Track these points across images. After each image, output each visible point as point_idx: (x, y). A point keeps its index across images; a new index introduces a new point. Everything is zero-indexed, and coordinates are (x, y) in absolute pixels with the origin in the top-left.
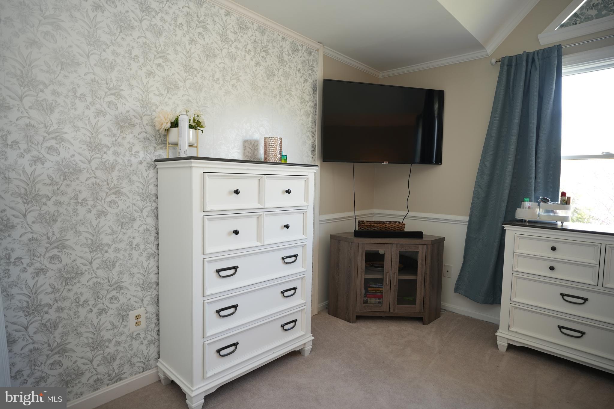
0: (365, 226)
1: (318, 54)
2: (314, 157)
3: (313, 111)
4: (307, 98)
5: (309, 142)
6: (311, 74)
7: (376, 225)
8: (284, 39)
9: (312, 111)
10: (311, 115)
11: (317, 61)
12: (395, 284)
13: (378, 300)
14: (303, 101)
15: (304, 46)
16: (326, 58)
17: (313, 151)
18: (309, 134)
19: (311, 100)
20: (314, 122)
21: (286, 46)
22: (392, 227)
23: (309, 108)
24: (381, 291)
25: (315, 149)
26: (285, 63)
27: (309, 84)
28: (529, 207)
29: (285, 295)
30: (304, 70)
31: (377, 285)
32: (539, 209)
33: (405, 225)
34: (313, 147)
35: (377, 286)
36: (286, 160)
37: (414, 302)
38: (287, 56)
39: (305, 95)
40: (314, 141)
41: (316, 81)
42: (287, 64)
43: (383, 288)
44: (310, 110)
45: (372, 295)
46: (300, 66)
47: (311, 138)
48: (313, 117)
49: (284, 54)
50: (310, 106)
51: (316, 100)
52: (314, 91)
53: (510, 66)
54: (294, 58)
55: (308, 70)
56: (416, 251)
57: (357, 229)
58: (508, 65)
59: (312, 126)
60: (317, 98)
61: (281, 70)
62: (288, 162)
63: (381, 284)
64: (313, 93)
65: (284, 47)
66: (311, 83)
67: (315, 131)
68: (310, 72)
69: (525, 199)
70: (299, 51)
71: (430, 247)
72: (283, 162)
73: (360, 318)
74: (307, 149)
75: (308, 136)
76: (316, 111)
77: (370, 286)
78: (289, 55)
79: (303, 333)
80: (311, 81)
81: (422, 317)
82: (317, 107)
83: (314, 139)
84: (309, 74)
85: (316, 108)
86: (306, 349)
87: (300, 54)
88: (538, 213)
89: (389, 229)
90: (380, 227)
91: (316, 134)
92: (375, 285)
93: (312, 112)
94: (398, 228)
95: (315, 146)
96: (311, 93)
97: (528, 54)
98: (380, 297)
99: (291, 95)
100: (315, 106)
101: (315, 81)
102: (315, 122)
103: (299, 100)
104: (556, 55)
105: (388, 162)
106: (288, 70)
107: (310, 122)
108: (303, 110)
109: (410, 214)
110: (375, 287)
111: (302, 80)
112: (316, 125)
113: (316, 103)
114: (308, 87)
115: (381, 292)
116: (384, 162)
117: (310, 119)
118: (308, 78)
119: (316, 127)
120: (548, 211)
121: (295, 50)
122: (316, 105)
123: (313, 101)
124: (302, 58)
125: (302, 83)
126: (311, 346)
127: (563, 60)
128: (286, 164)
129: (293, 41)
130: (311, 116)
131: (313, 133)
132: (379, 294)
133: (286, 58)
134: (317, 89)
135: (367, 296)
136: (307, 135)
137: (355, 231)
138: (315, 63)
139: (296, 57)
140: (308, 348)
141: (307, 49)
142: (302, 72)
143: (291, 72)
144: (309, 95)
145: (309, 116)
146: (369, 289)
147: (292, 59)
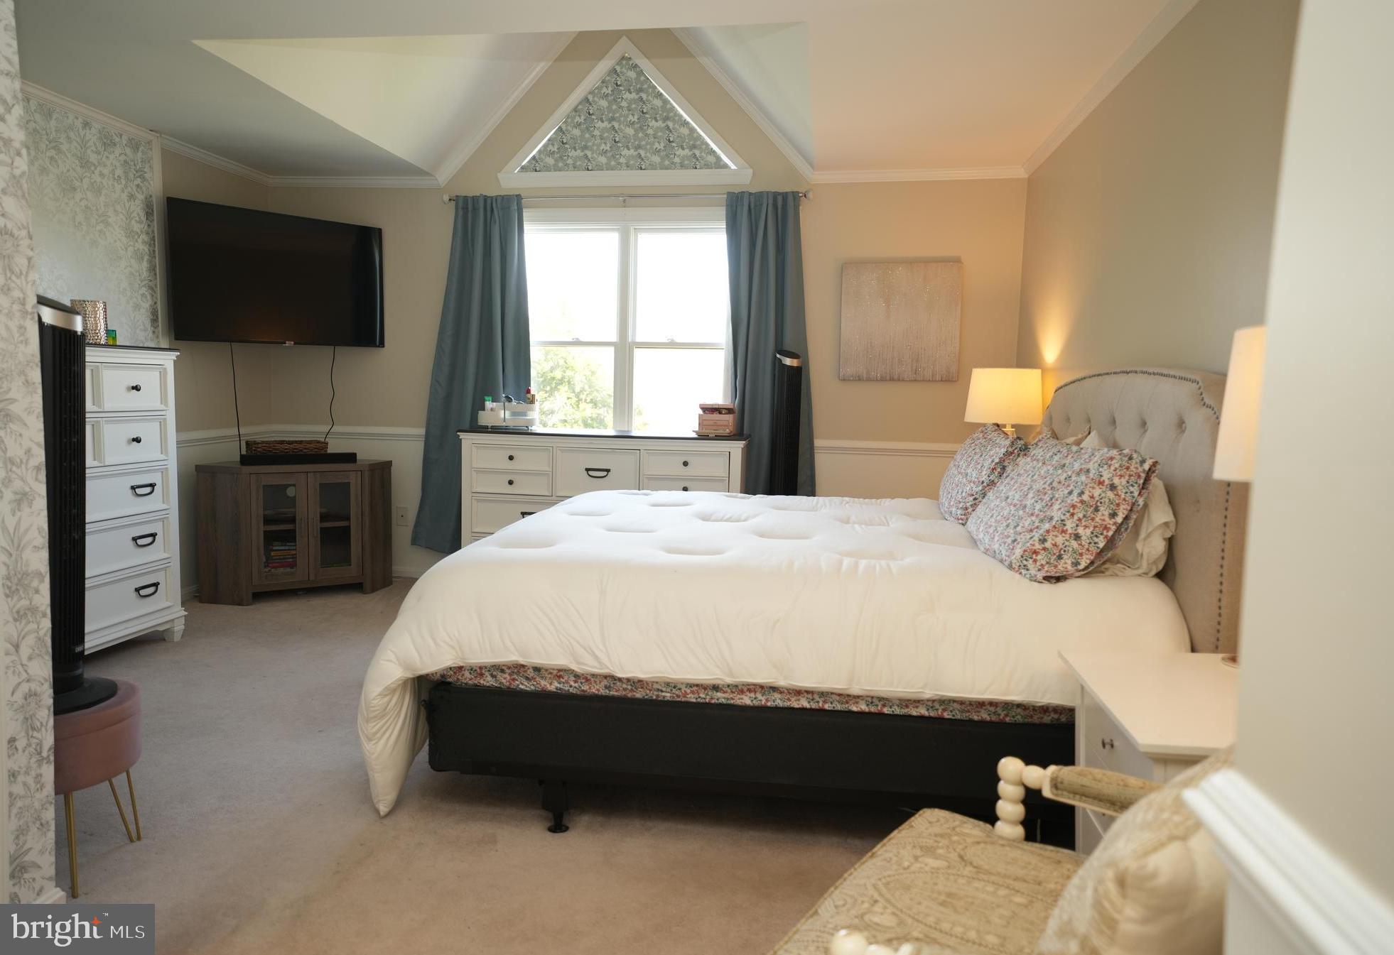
0: (259, 448)
1: (151, 149)
2: (156, 331)
3: (149, 250)
4: (137, 227)
5: (146, 305)
6: (141, 184)
7: (279, 446)
8: (86, 125)
9: (147, 250)
10: (146, 258)
11: (149, 162)
12: (315, 535)
13: (288, 570)
14: (130, 234)
15: (123, 137)
16: (167, 155)
17: (154, 321)
18: (144, 290)
19: (144, 230)
20: (152, 269)
21: (92, 136)
22: (305, 449)
23: (141, 245)
24: (293, 555)
25: (157, 317)
26: (93, 168)
27: (137, 202)
28: (492, 409)
29: (139, 543)
30: (127, 178)
31: (286, 545)
32: (503, 411)
33: (327, 444)
34: (154, 313)
35: (287, 548)
36: (115, 338)
37: (347, 560)
38: (96, 155)
39: (133, 222)
40: (155, 303)
41: (151, 196)
42: (96, 168)
43: (295, 550)
44: (143, 248)
45: (278, 562)
46: (119, 172)
47: (149, 297)
48: (150, 262)
49: (89, 152)
50: (144, 242)
51: (153, 232)
52: (149, 214)
53: (465, 209)
54: (107, 157)
55: (135, 178)
56: (346, 481)
57: (244, 452)
58: (463, 208)
59: (149, 276)
60: (154, 227)
61: (86, 181)
62: (118, 344)
63: (293, 544)
64: (147, 219)
65: (87, 138)
66: (142, 201)
67: (156, 285)
68: (138, 181)
69: (486, 398)
70: (115, 145)
71: (367, 474)
72: (111, 342)
73: (260, 596)
74: (143, 317)
75: (143, 295)
76: (154, 251)
77: (275, 548)
78: (98, 153)
79: (168, 604)
80: (141, 197)
81: (362, 583)
82: (156, 243)
83: (155, 300)
84: (138, 186)
85: (154, 244)
86: (175, 628)
87: (118, 151)
88: (503, 416)
89: (301, 450)
90: (286, 449)
91: (158, 290)
92: (282, 546)
93: (148, 252)
94: (316, 450)
95: (157, 312)
96: (144, 218)
97: (486, 198)
98: (293, 565)
99: (107, 224)
100: (152, 242)
101: (148, 197)
102: (154, 270)
103: (122, 232)
104: (516, 208)
105: (292, 343)
106: (99, 180)
107: (145, 269)
108: (131, 249)
109: (335, 429)
110: (285, 550)
111: (124, 196)
112: (155, 274)
113: (154, 237)
114: (137, 209)
115: (294, 557)
116: (287, 342)
117: (145, 265)
118: (136, 193)
119: (156, 279)
120: (514, 414)
121: (108, 142)
122: (153, 239)
123: (147, 233)
124: (123, 158)
125: (126, 201)
126: (183, 626)
127: (524, 214)
128: (115, 346)
129: (104, 128)
130: (145, 260)
131: (151, 288)
132: (291, 560)
133: (93, 158)
134: (152, 211)
135: (270, 565)
136: (141, 292)
137: (242, 456)
138: (147, 166)
139: (112, 157)
140: (179, 627)
141: (130, 140)
142: (124, 182)
143: (105, 184)
144: (140, 222)
145: (143, 259)
146: (273, 554)
147: (104, 159)
